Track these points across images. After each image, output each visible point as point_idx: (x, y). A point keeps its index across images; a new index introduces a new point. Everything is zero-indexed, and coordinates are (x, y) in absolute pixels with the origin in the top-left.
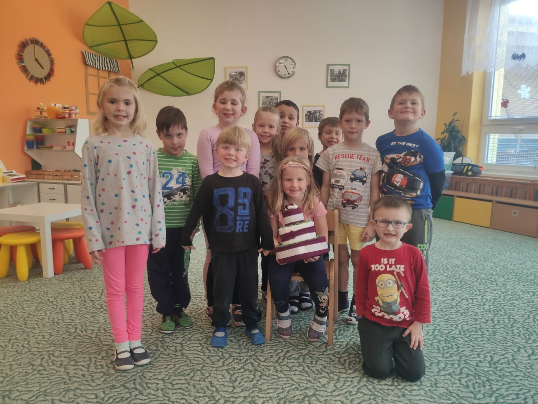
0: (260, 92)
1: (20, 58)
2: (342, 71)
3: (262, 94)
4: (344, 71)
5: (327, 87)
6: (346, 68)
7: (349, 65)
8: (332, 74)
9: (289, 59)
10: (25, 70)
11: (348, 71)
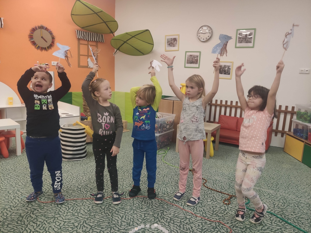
1: (31, 37)
2: (248, 34)
3: (188, 53)
5: (236, 47)
6: (252, 31)
9: (207, 27)
10: (34, 43)
11: (253, 34)
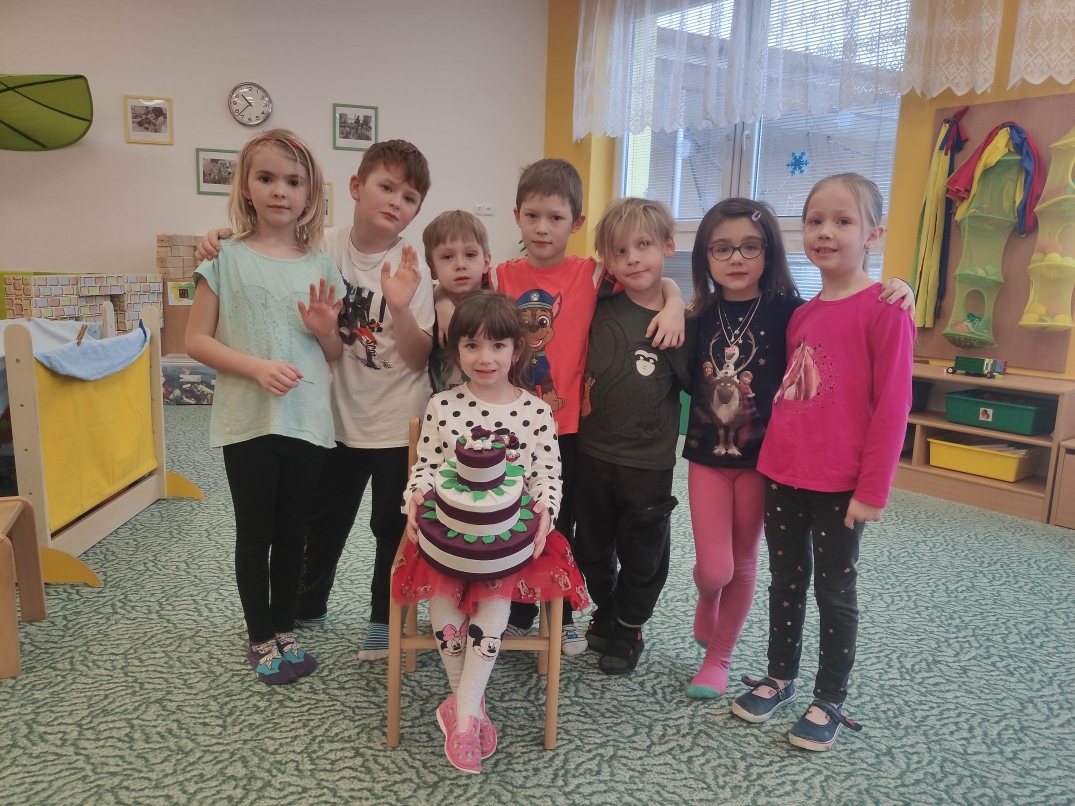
0: (198, 150)
2: (361, 118)
3: (202, 155)
4: (367, 120)
5: (336, 148)
6: (371, 113)
7: (376, 109)
8: (343, 123)
9: (254, 89)
11: (373, 119)
